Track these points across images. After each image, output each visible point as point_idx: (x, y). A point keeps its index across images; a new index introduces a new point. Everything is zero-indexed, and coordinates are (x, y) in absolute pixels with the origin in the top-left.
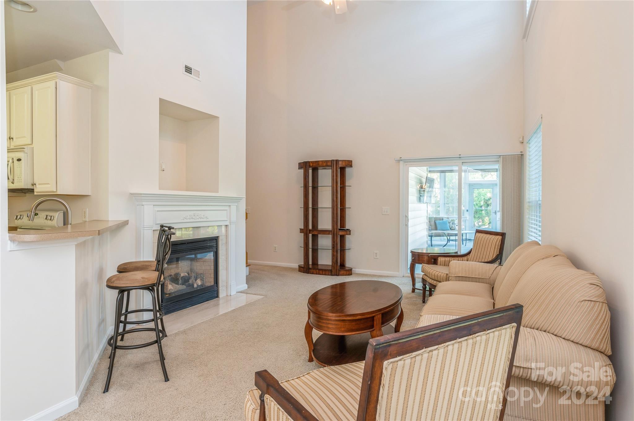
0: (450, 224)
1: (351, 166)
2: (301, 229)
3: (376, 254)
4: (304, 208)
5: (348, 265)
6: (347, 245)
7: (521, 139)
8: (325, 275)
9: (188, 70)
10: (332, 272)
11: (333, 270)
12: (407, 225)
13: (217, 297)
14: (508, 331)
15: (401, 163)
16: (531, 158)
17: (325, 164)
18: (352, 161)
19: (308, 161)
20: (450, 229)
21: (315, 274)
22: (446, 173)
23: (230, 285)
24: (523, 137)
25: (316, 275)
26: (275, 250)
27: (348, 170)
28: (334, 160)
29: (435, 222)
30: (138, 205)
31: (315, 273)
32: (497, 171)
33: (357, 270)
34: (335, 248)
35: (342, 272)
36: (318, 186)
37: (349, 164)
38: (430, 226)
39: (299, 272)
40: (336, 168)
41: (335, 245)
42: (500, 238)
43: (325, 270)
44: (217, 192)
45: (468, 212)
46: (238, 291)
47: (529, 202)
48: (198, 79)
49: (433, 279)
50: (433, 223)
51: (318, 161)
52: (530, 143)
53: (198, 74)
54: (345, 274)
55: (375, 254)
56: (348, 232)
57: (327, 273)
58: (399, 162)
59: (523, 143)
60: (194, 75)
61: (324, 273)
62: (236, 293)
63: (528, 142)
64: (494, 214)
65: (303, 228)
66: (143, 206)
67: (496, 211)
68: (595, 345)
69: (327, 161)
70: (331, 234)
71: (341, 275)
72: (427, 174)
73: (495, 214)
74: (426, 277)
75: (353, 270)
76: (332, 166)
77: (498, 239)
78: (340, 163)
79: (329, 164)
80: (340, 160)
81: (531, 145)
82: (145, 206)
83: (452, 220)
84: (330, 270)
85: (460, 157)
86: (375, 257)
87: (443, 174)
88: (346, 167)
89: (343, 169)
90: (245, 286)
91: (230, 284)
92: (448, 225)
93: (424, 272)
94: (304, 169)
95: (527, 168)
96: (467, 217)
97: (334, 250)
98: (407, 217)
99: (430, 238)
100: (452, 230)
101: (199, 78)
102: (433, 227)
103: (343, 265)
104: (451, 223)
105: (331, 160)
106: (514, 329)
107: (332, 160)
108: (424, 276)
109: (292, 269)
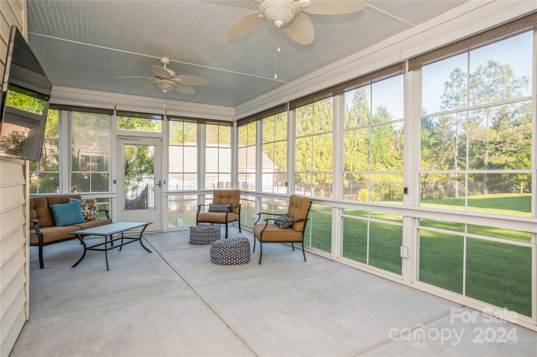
0: (84, 209)
29: (49, 208)
38: (36, 221)
45: (115, 185)
50: (43, 210)
64: (158, 186)
67: (160, 182)
73: (160, 187)
99: (36, 249)
100: (89, 221)
102: (45, 219)
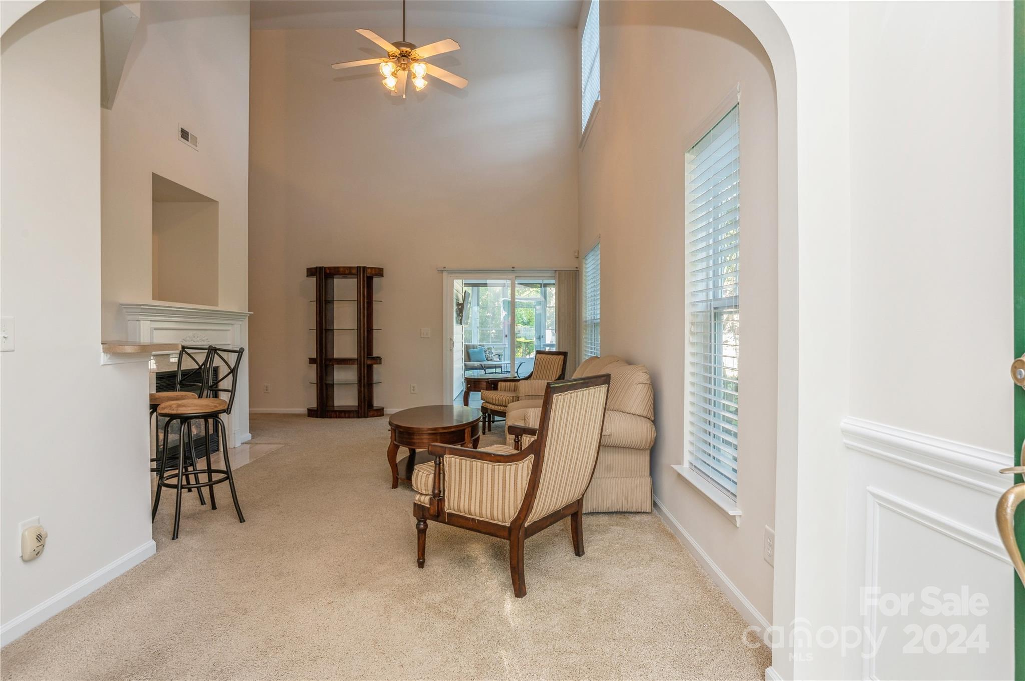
0: (486, 354)
1: (382, 276)
2: (310, 359)
3: (414, 388)
4: (317, 330)
5: (377, 404)
6: (376, 378)
7: (576, 254)
8: (349, 418)
9: (185, 135)
10: (358, 413)
11: (360, 411)
12: (452, 350)
13: (216, 451)
14: (603, 389)
15: (445, 274)
16: (587, 275)
17: (347, 272)
18: (383, 269)
19: (322, 267)
20: (487, 360)
21: (334, 418)
22: (481, 288)
23: (234, 434)
24: (578, 252)
25: (336, 419)
26: (267, 390)
27: (376, 280)
28: (360, 267)
29: (467, 351)
30: (129, 321)
31: (335, 416)
32: (541, 287)
33: (388, 410)
34: (362, 381)
35: (371, 414)
36: (333, 301)
37: (380, 273)
39: (309, 418)
40: (364, 277)
41: (363, 378)
42: (562, 357)
43: (349, 412)
44: (217, 306)
46: (244, 441)
47: (586, 322)
48: (194, 147)
49: (497, 405)
51: (338, 268)
52: (586, 260)
53: (195, 142)
54: (376, 415)
55: (412, 387)
56: (378, 361)
57: (352, 415)
58: (442, 273)
59: (578, 258)
60: (191, 143)
61: (347, 415)
62: (240, 445)
63: (585, 258)
65: (315, 357)
66: (137, 322)
67: (539, 337)
68: (645, 415)
69: (350, 268)
70: (356, 363)
71: (371, 417)
72: (463, 288)
74: (487, 404)
75: (385, 410)
76: (357, 275)
77: (560, 358)
78: (369, 271)
79: (354, 272)
80: (368, 268)
81: (587, 262)
82: (141, 321)
83: (488, 349)
84: (356, 411)
85: (513, 271)
86: (413, 392)
87: (475, 288)
88: (374, 277)
89: (370, 280)
90: (248, 436)
91: (233, 432)
92: (484, 354)
93: (485, 399)
94: (317, 278)
95: (584, 286)
96: (506, 345)
97: (361, 384)
98: (452, 340)
101: (196, 146)
103: (370, 405)
104: (488, 353)
105: (356, 266)
106: (606, 388)
107: (358, 267)
108: (485, 404)
109: (298, 416)
